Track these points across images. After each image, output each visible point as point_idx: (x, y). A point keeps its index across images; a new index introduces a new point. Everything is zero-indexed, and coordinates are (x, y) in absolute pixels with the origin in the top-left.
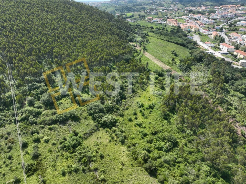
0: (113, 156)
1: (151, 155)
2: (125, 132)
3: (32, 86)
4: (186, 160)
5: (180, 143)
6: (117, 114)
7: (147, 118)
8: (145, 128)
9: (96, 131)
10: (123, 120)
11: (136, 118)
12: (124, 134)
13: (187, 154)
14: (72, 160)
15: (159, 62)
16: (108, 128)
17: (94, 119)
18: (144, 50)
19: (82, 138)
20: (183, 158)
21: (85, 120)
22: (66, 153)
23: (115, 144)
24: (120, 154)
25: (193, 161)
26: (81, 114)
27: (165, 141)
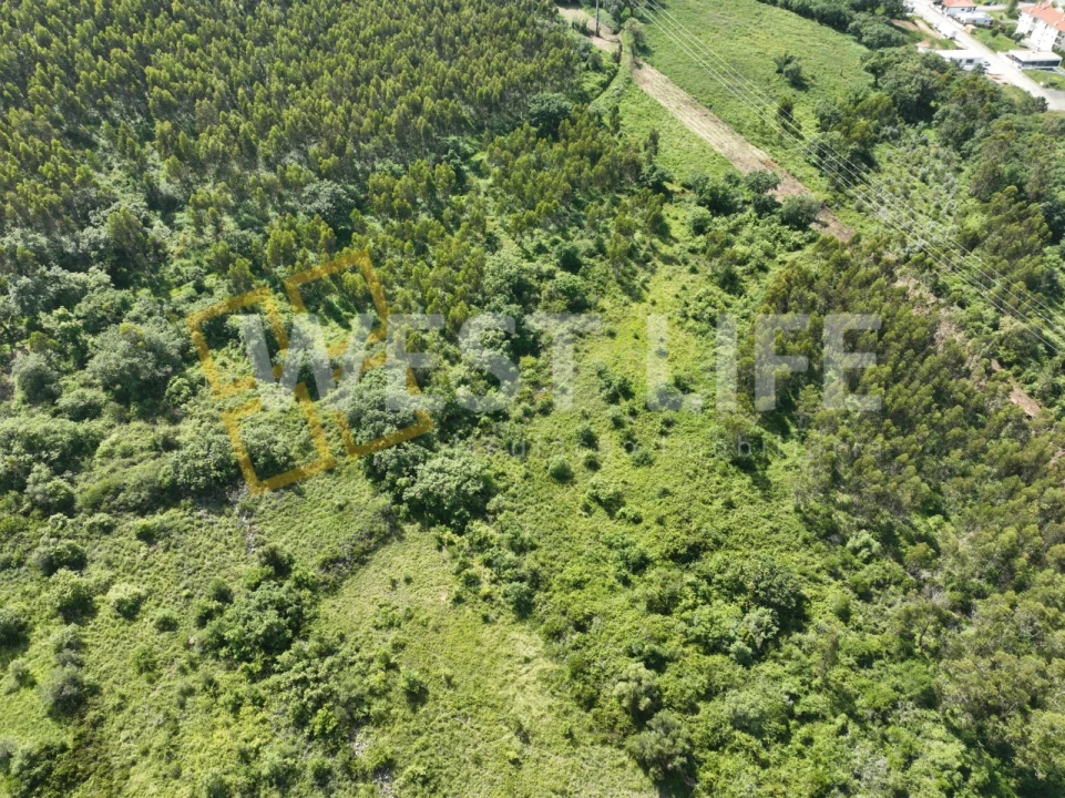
0: (472, 685)
1: (666, 680)
2: (534, 547)
3: (39, 289)
4: (844, 701)
5: (814, 603)
6: (493, 439)
7: (651, 463)
8: (637, 520)
9: (384, 540)
10: (527, 477)
11: (593, 465)
12: (529, 562)
13: (851, 667)
14: (260, 716)
15: (712, 126)
16: (449, 525)
17: (375, 474)
18: (634, 54)
19: (313, 588)
20: (829, 687)
21: (328, 481)
22: (231, 676)
23: (486, 619)
24: (511, 676)
25: (877, 710)
26: (306, 447)
27: (741, 599)
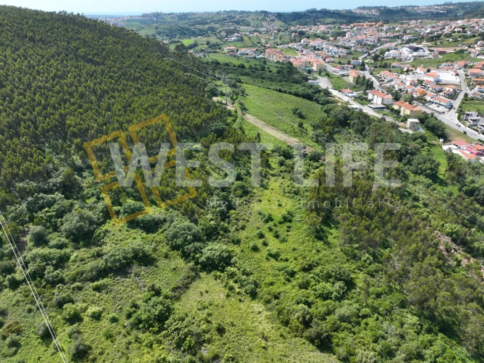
0: (241, 324)
1: (312, 310)
2: (252, 274)
3: (35, 202)
4: (375, 310)
5: (356, 280)
6: (226, 239)
7: (286, 241)
8: (287, 260)
9: (194, 279)
10: (242, 251)
11: (265, 244)
12: (251, 278)
13: (374, 298)
14: (161, 347)
15: (276, 132)
16: (218, 270)
17: (186, 256)
18: (242, 110)
19: (171, 298)
20: (369, 306)
21: (166, 261)
22: (146, 335)
23: (240, 300)
24: (255, 319)
25: (387, 310)
26: (155, 250)
27: (331, 280)
